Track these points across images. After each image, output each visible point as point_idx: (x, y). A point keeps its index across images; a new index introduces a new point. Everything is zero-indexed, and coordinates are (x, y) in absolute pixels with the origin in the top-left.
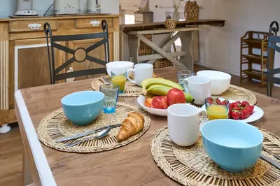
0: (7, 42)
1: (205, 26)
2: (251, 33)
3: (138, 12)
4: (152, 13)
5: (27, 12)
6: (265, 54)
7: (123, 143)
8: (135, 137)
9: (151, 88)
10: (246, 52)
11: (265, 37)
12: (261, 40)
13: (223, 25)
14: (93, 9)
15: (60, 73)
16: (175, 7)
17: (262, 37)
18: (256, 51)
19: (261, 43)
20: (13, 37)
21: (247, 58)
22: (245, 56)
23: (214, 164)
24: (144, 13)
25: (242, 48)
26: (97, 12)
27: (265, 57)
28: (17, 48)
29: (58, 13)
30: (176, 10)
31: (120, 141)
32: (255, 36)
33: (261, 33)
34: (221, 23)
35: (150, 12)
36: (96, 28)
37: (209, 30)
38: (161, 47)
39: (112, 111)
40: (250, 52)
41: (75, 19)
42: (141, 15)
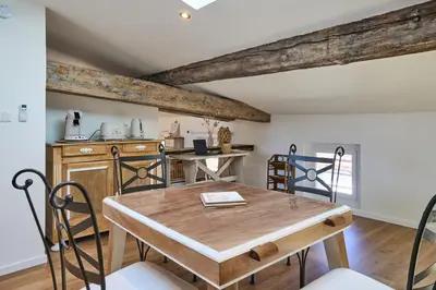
0: (60, 166)
2: (276, 156)
3: (168, 138)
4: (183, 138)
5: (78, 137)
10: (272, 173)
11: (287, 160)
12: (284, 162)
13: (253, 150)
14: (137, 134)
15: (129, 186)
16: (209, 133)
17: (285, 159)
18: (280, 172)
19: (285, 165)
20: (66, 161)
21: (273, 178)
22: (271, 177)
24: (175, 139)
25: (269, 169)
26: (141, 138)
28: (69, 171)
29: (105, 138)
30: (211, 135)
32: (280, 159)
33: (285, 156)
34: (250, 148)
35: (181, 138)
36: (141, 152)
40: (276, 173)
41: (123, 144)
42: (173, 141)
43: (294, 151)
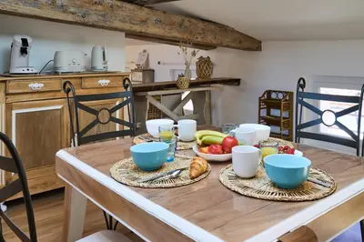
0: (4, 105)
1: (218, 85)
2: (269, 93)
3: (136, 70)
4: (153, 71)
5: (26, 69)
6: (285, 114)
7: (196, 180)
8: (204, 176)
9: (204, 138)
10: (264, 113)
11: (284, 97)
12: (280, 100)
13: (239, 84)
14: (99, 66)
16: (186, 63)
17: (281, 96)
18: (275, 112)
19: (280, 103)
20: (10, 99)
21: (266, 120)
22: (263, 118)
23: (274, 185)
24: (144, 71)
25: (260, 109)
26: (104, 70)
27: (284, 118)
28: (14, 112)
29: (60, 71)
30: (188, 67)
31: (193, 178)
32: (274, 96)
33: (280, 92)
34: (236, 82)
35: (150, 70)
36: (105, 87)
37: (222, 90)
38: (172, 110)
39: (172, 160)
40: (268, 113)
41: (81, 78)
42: (141, 74)
43: (303, 87)
